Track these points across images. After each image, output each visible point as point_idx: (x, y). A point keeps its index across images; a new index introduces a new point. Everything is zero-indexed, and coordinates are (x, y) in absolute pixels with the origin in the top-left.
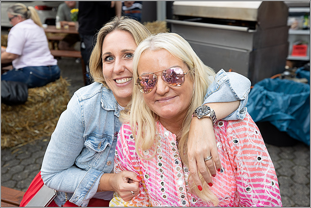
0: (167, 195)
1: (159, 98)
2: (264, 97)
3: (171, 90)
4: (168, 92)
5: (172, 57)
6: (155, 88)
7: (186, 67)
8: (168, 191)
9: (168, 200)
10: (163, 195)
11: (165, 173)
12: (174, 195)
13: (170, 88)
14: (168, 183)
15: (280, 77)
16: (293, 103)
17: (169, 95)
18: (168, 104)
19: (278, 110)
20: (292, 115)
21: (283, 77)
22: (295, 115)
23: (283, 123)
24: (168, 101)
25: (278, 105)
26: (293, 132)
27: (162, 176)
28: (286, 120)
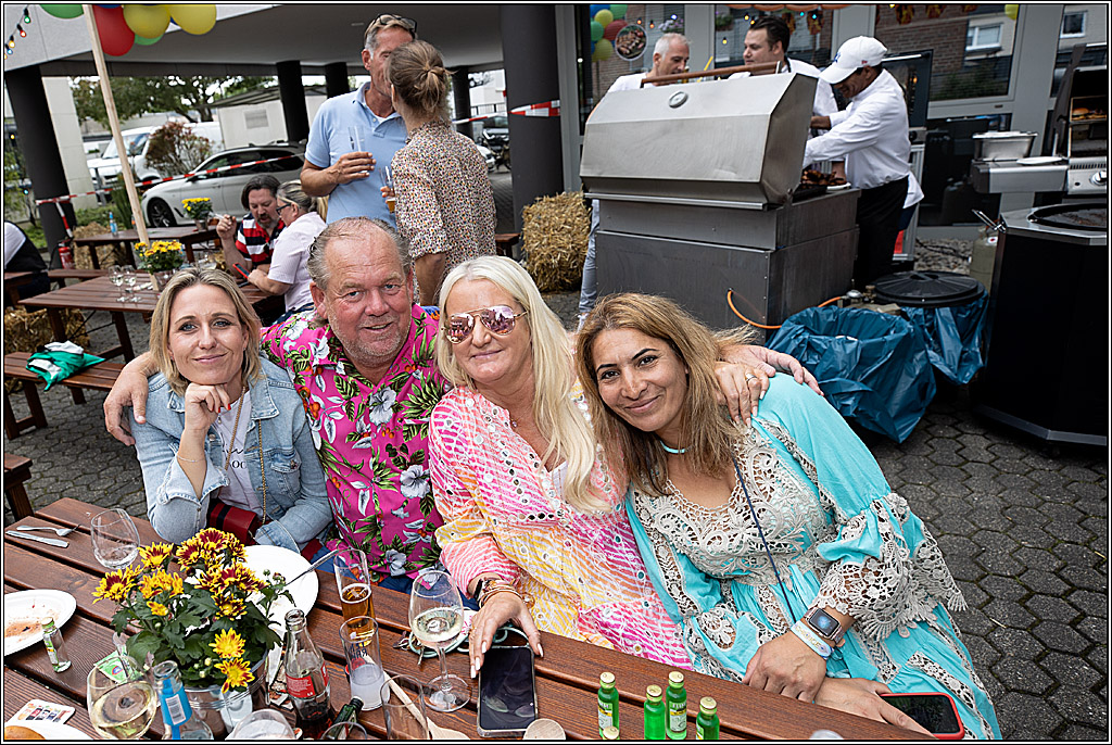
0: (527, 497)
1: (475, 351)
2: (805, 346)
3: (494, 341)
4: (489, 343)
5: (497, 291)
6: (470, 338)
7: (519, 307)
8: (528, 490)
9: (531, 505)
10: (521, 499)
11: (517, 464)
12: (539, 495)
13: (492, 337)
14: (524, 478)
15: (840, 303)
16: (866, 357)
17: (491, 348)
18: (488, 361)
19: (836, 373)
20: (865, 382)
21: (847, 303)
22: (871, 383)
23: (847, 399)
24: (488, 357)
25: (833, 362)
26: (868, 417)
27: (512, 472)
28: (852, 393)
